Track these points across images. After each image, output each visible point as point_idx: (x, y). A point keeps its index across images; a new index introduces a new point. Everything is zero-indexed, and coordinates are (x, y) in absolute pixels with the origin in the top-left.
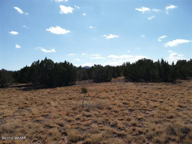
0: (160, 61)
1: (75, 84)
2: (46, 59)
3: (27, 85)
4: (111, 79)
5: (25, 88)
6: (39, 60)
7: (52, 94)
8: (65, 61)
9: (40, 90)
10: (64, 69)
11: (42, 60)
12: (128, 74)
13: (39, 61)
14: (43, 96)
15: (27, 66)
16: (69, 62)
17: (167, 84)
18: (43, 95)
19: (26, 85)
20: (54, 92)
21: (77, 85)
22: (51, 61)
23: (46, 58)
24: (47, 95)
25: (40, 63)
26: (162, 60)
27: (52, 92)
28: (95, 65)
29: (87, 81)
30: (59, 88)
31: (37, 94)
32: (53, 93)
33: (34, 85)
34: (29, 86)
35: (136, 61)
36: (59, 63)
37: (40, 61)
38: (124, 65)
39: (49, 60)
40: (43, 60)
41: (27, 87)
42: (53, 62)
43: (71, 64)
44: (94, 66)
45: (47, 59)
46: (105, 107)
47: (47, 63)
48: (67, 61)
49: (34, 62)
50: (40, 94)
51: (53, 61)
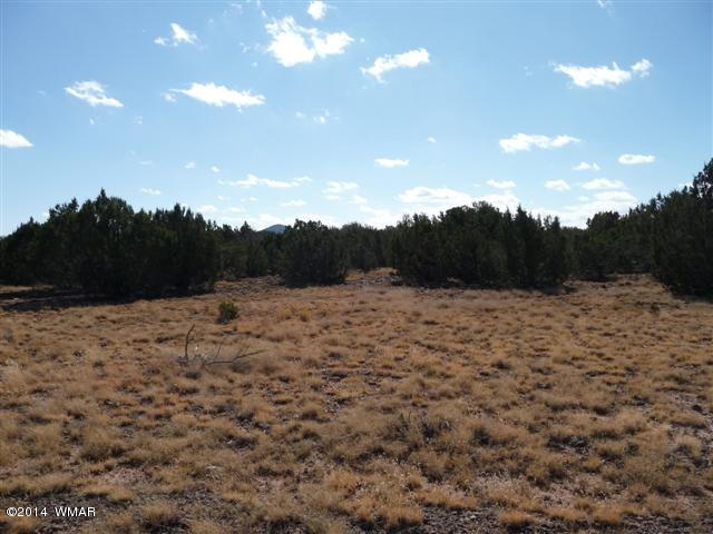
0: (514, 213)
1: (212, 291)
2: (102, 198)
3: (33, 291)
4: (346, 274)
5: (22, 301)
6: (74, 201)
7: (110, 323)
8: (177, 207)
9: (71, 309)
10: (169, 233)
11: (89, 201)
12: (406, 259)
13: (74, 204)
14: (76, 331)
15: (32, 219)
16: (189, 211)
17: (527, 294)
18: (76, 327)
19: (30, 291)
20: (120, 316)
21: (219, 295)
22: (121, 203)
23: (103, 192)
24: (89, 327)
25: (79, 209)
26: (519, 210)
27: (114, 316)
28: (299, 223)
29: (259, 280)
30: (143, 305)
31: (55, 325)
32: (114, 322)
33: (58, 291)
34: (41, 294)
35: (442, 214)
36: (154, 212)
37: (81, 203)
38: (406, 223)
39: (114, 199)
40: (93, 199)
41: (31, 297)
42: (130, 207)
43: (200, 217)
44: (296, 226)
45: (108, 195)
46: (259, 366)
47: (108, 210)
48: (184, 205)
49: (57, 207)
50: (66, 325)
51: (128, 203)
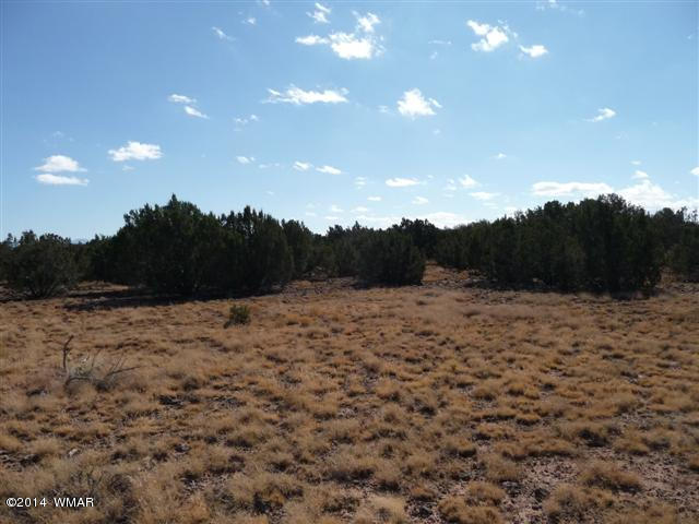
2: (174, 202)
8: (247, 210)
23: (174, 196)
28: (405, 222)
44: (403, 224)
49: (132, 212)
